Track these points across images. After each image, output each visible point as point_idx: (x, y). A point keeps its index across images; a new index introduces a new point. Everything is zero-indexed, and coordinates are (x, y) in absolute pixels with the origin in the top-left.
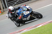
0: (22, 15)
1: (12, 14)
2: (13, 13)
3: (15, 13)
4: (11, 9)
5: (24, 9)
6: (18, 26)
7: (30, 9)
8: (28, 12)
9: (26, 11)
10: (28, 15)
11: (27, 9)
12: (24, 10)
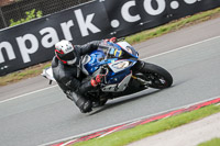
0: (104, 72)
1: (66, 67)
2: (70, 62)
3: (77, 63)
4: (64, 49)
5: (112, 53)
6: (85, 111)
7: (130, 51)
8: (126, 64)
9: (119, 59)
10: (122, 74)
11: (120, 52)
12: (112, 57)
